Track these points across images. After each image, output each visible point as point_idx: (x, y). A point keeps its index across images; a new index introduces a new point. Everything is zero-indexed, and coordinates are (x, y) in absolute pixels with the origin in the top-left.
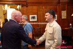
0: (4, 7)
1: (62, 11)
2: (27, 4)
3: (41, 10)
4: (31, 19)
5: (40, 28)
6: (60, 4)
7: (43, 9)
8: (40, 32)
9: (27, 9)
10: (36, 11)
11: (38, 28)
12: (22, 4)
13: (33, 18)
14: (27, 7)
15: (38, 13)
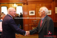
0: (13, 6)
1: (56, 8)
2: (27, 3)
3: (38, 7)
4: (31, 13)
5: (37, 21)
6: (54, 2)
7: (40, 6)
8: (37, 24)
9: (28, 6)
10: (34, 8)
11: (36, 20)
12: (24, 3)
13: (32, 13)
14: (27, 4)
15: (35, 9)
